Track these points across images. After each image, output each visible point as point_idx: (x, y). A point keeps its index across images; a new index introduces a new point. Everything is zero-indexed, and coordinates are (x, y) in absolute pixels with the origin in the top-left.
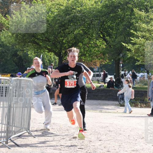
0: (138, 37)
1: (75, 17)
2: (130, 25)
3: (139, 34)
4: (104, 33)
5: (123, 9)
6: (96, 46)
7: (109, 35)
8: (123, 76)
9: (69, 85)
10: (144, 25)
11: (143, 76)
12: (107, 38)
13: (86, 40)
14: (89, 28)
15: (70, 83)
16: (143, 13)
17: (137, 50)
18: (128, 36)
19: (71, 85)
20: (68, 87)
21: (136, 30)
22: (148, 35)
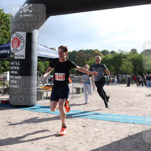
0: (123, 66)
1: (106, 61)
2: (121, 62)
3: (123, 65)
4: (114, 65)
5: (119, 58)
6: (112, 68)
7: (115, 65)
8: (119, 76)
9: (58, 78)
10: (124, 62)
11: (124, 76)
12: (115, 66)
13: (109, 67)
14: (110, 64)
15: (59, 77)
16: (124, 59)
17: (123, 69)
18: (120, 66)
19: (59, 78)
20: (58, 80)
21: (122, 64)
22: (126, 65)
